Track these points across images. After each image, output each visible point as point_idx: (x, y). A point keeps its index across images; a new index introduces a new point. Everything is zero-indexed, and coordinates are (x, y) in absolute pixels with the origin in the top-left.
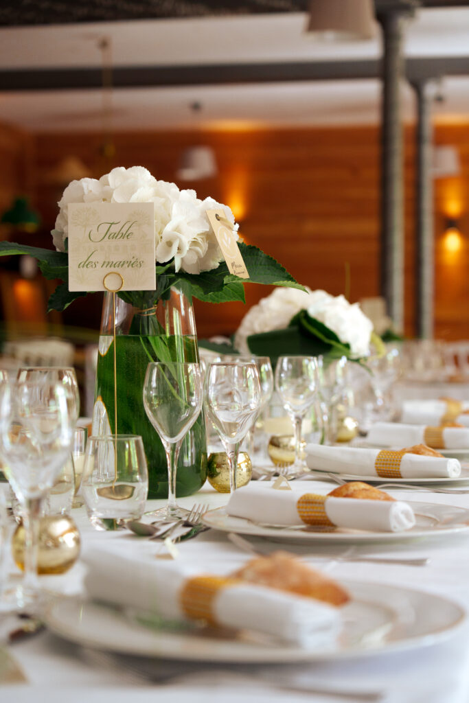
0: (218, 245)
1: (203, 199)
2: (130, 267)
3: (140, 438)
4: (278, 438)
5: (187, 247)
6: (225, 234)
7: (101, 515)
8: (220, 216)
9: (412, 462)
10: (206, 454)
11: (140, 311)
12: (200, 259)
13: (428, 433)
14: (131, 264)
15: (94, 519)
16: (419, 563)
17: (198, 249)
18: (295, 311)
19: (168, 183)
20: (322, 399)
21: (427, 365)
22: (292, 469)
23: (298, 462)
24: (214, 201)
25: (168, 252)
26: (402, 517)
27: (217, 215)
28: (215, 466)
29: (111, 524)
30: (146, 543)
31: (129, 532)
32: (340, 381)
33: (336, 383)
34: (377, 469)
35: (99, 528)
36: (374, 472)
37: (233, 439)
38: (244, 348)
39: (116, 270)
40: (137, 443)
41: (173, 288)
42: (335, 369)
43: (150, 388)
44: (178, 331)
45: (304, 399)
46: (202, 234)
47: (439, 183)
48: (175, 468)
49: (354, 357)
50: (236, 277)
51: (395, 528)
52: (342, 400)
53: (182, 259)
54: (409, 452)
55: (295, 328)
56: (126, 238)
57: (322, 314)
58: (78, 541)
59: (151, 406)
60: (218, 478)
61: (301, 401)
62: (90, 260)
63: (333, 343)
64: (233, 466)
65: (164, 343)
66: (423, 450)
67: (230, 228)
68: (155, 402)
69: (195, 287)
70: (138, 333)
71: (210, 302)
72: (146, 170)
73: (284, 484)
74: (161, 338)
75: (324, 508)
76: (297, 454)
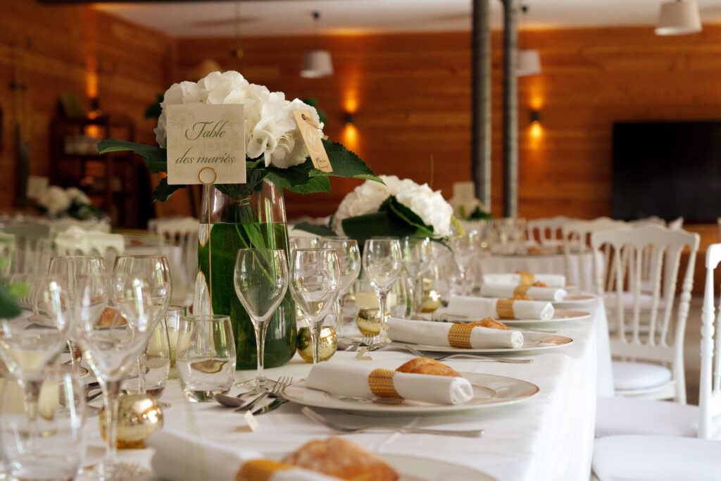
0: (304, 142)
1: (291, 100)
2: (223, 162)
3: (228, 318)
4: (366, 311)
5: (275, 144)
6: (310, 132)
7: (193, 388)
8: (306, 115)
9: (480, 334)
10: (295, 329)
11: (235, 201)
12: (287, 154)
13: (499, 305)
14: (224, 160)
15: (187, 392)
16: (474, 434)
17: (286, 145)
18: (386, 197)
19: (259, 86)
20: (409, 275)
21: (510, 239)
22: (376, 340)
23: (383, 332)
24: (301, 102)
25: (259, 148)
26: (461, 391)
27: (303, 115)
28: (304, 339)
29: (201, 396)
30: (230, 415)
31: (217, 404)
32: (424, 258)
33: (421, 261)
34: (450, 341)
35: (192, 400)
36: (447, 343)
37: (317, 317)
38: (339, 230)
39: (210, 165)
40: (226, 322)
41: (266, 180)
42: (420, 248)
43: (240, 273)
44: (269, 220)
45: (389, 276)
46: (289, 132)
47: (523, 81)
48: (263, 342)
49: (437, 237)
50: (320, 171)
51: (455, 401)
52: (428, 275)
53: (272, 155)
54: (478, 325)
55: (385, 212)
56: (218, 136)
57: (409, 200)
58: (160, 417)
59: (242, 288)
60: (307, 350)
61: (387, 279)
62: (187, 156)
63: (417, 225)
64: (316, 340)
65: (258, 229)
66: (491, 323)
67: (316, 127)
68: (245, 285)
69: (284, 180)
70: (234, 221)
71: (299, 192)
72: (239, 74)
73: (367, 354)
74: (255, 225)
75: (392, 383)
76: (382, 325)
